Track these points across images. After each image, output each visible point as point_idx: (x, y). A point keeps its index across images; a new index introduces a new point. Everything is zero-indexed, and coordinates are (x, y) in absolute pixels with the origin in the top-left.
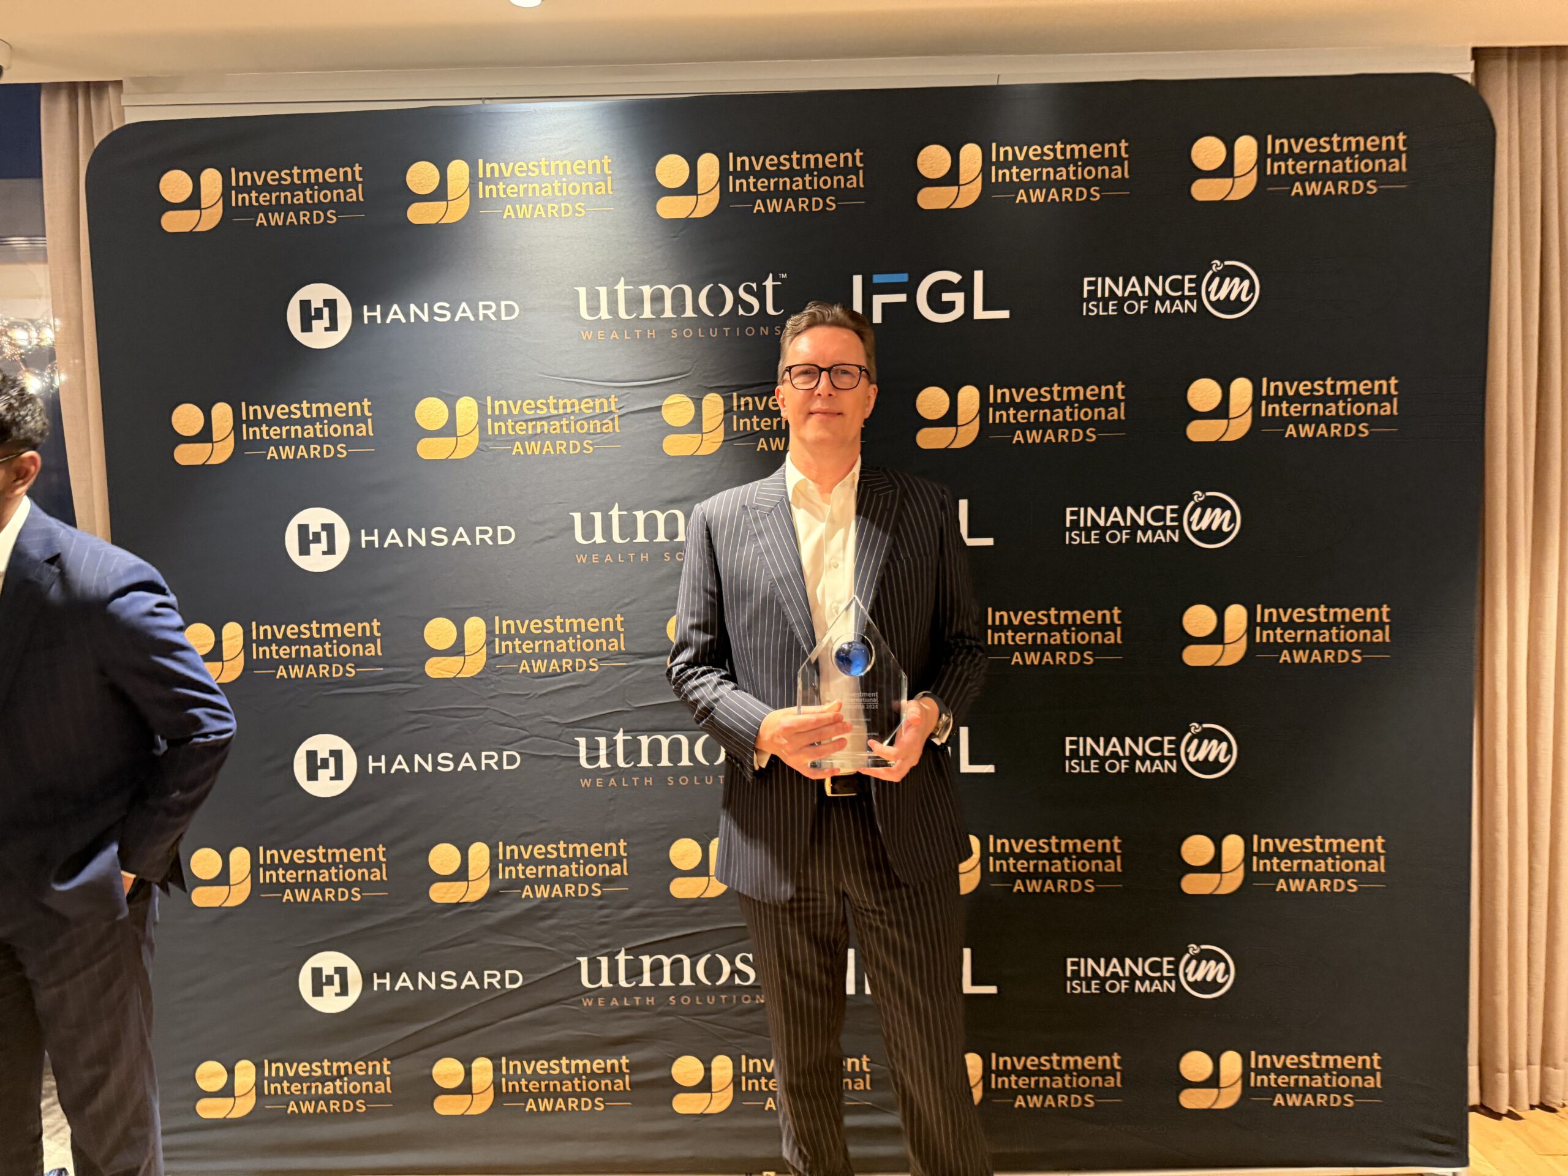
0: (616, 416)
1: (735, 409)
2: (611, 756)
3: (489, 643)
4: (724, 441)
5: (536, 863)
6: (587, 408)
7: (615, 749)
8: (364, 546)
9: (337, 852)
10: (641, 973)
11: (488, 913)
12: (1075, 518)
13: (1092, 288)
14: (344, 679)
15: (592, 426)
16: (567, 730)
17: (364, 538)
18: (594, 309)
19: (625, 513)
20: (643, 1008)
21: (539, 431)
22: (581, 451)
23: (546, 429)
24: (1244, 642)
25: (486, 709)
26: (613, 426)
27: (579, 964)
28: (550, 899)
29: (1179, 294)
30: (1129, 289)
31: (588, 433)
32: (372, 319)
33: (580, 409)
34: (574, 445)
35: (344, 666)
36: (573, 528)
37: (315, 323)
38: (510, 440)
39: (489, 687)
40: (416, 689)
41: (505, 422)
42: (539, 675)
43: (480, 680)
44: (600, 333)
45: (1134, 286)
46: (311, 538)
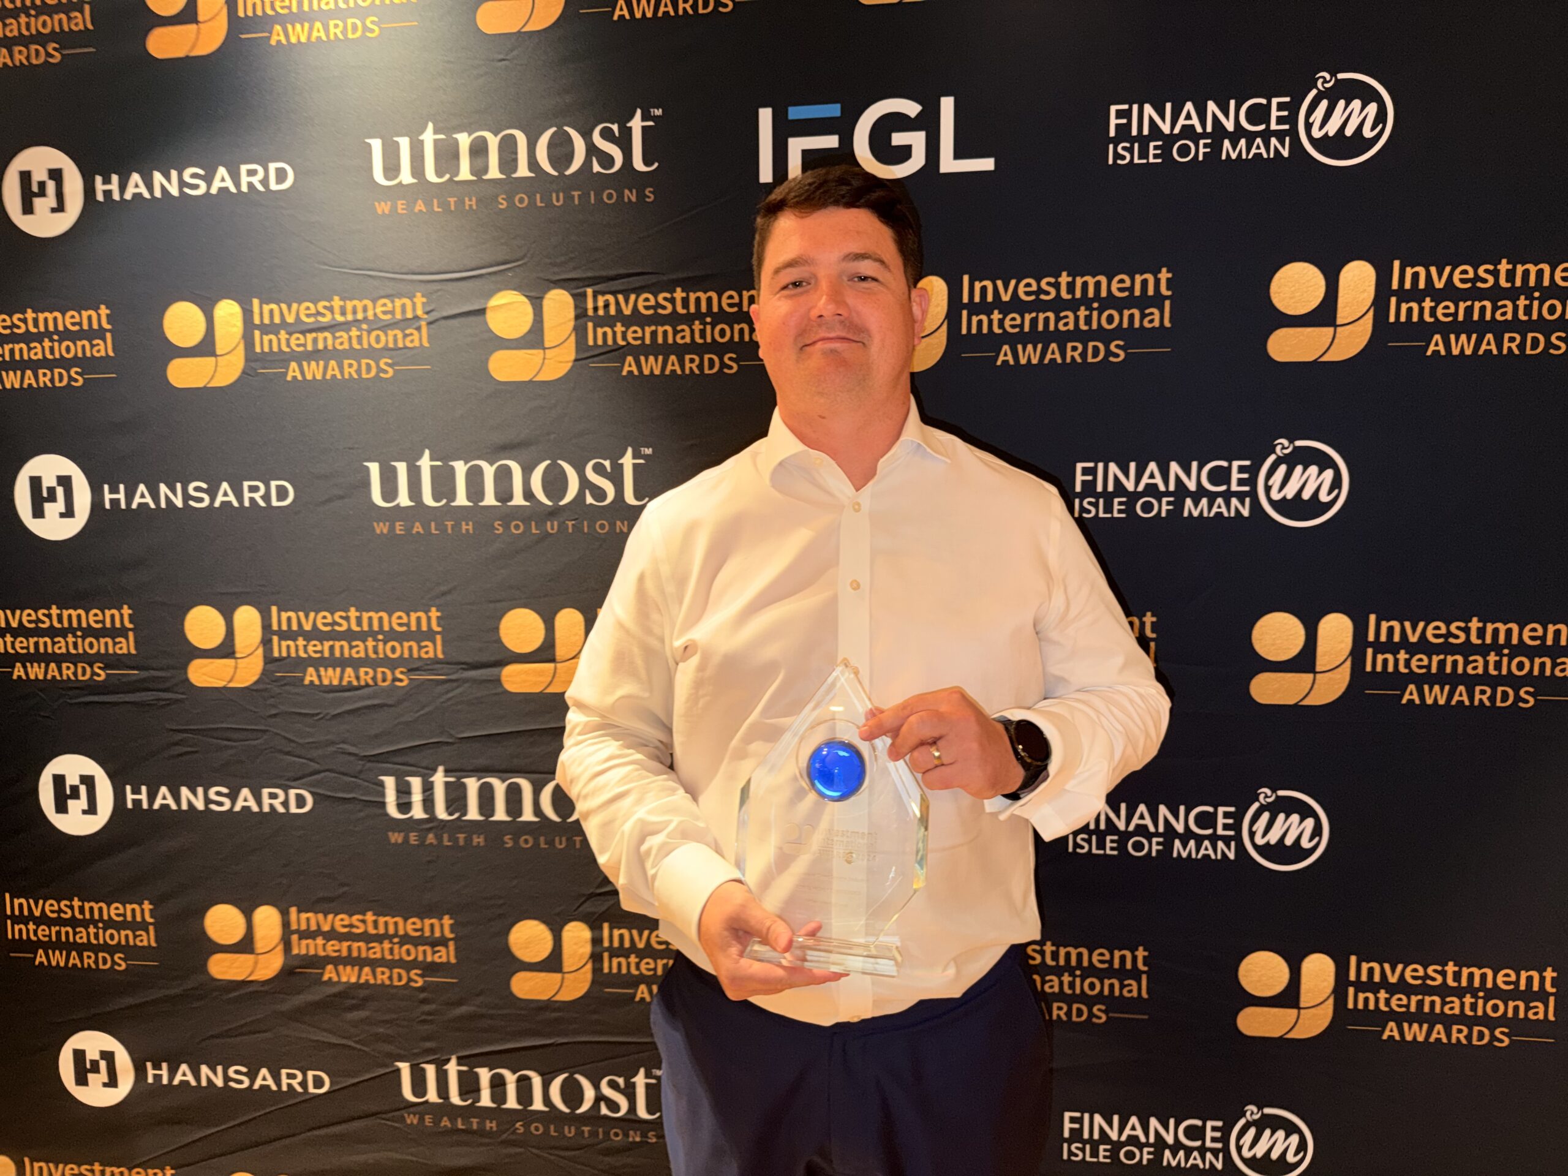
0: (423, 323)
1: (590, 313)
2: (428, 803)
3: (266, 642)
4: (576, 360)
5: (341, 937)
6: (385, 313)
7: (432, 794)
8: (108, 506)
9: (96, 906)
10: (478, 1090)
11: (282, 996)
12: (1090, 478)
13: (1124, 121)
14: (92, 683)
15: (391, 339)
16: (369, 765)
17: (107, 496)
18: (392, 168)
19: (439, 463)
20: (481, 1133)
21: (321, 346)
22: (377, 375)
23: (330, 342)
24: (1346, 671)
25: (264, 731)
26: (418, 339)
27: (398, 1070)
28: (357, 986)
29: (1262, 127)
30: (1182, 121)
31: (386, 349)
32: (108, 194)
33: (375, 315)
34: (368, 365)
35: (91, 667)
36: (366, 484)
37: (38, 202)
38: (283, 359)
39: (268, 702)
40: (177, 701)
41: (277, 334)
42: (331, 689)
43: (256, 691)
44: (401, 205)
45: (1188, 117)
46: (45, 494)
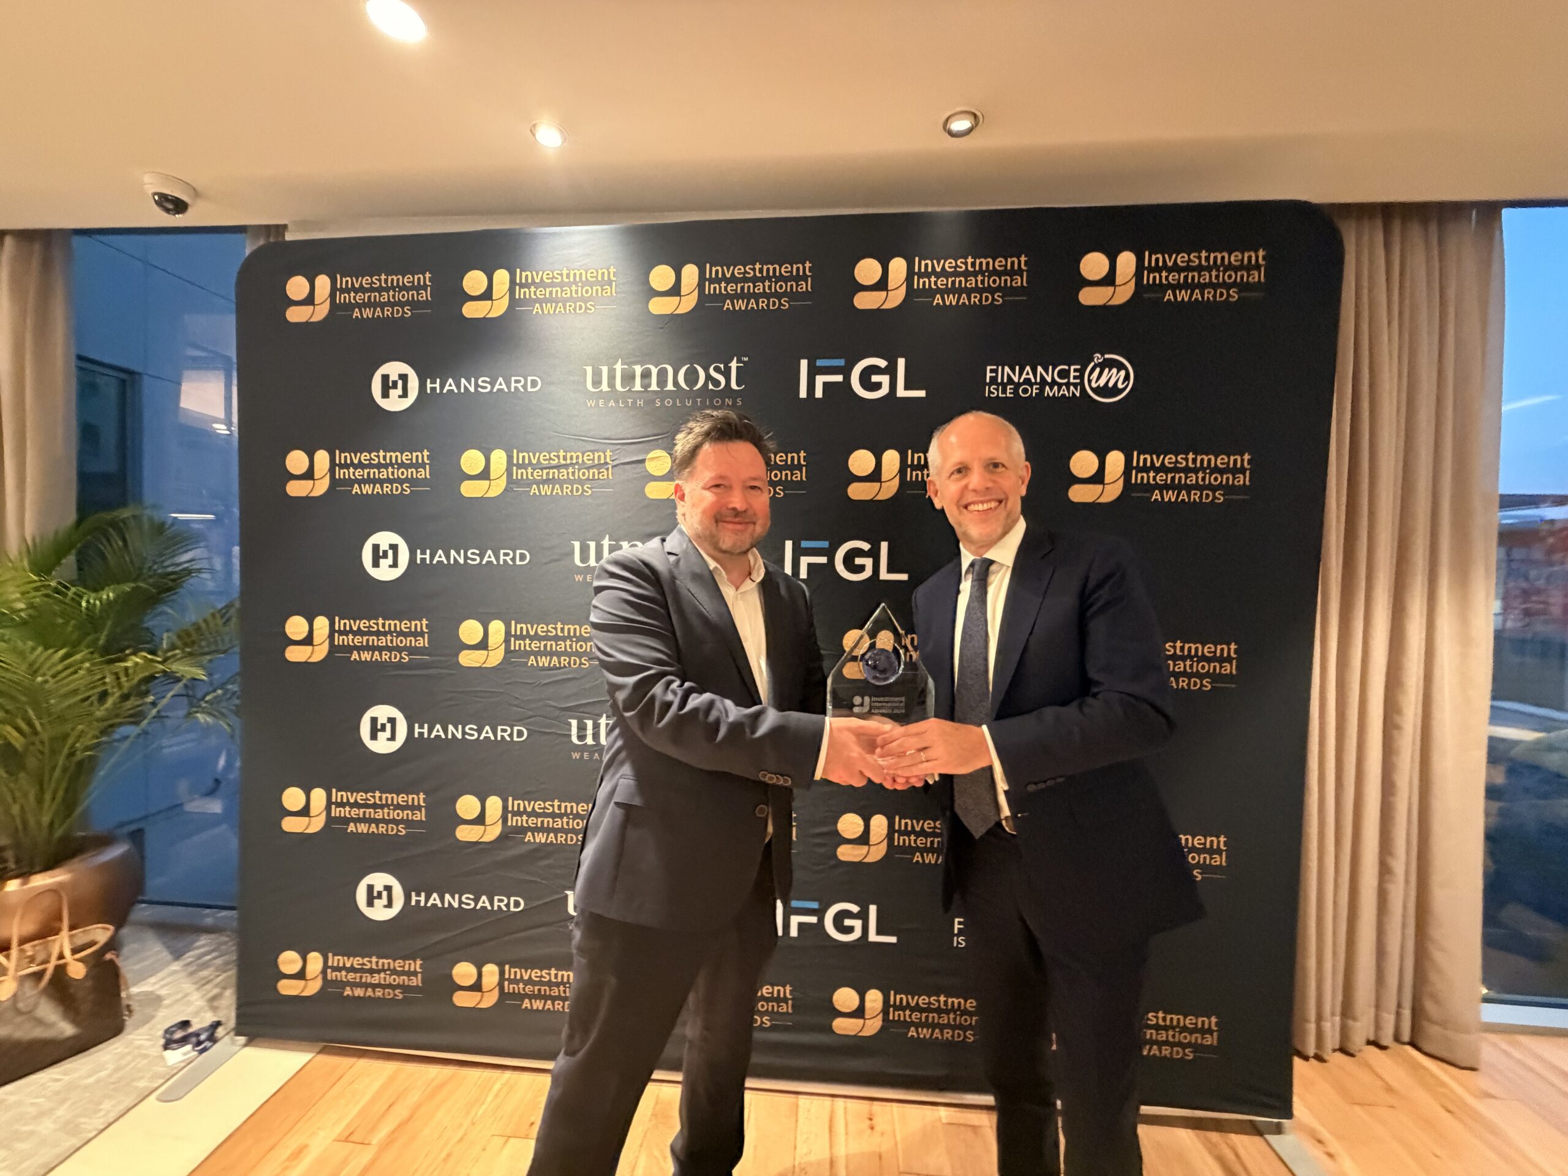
0: (610, 466)
2: (596, 736)
3: (507, 641)
5: (538, 815)
6: (588, 460)
7: (599, 730)
8: (418, 562)
9: (390, 796)
11: (498, 851)
13: (994, 375)
14: (399, 663)
15: (591, 474)
16: (563, 713)
17: (419, 556)
18: (597, 383)
21: (551, 477)
22: (582, 493)
23: (556, 475)
25: (502, 693)
26: (607, 474)
27: (566, 896)
28: (546, 844)
29: (1065, 381)
30: (1024, 376)
31: (588, 479)
32: (433, 389)
33: (583, 460)
34: (577, 488)
35: (400, 654)
36: (573, 553)
37: (392, 392)
38: (529, 483)
39: (505, 676)
40: (452, 674)
41: (526, 469)
42: (543, 669)
43: (499, 669)
44: (601, 402)
45: (1028, 374)
46: (381, 554)
